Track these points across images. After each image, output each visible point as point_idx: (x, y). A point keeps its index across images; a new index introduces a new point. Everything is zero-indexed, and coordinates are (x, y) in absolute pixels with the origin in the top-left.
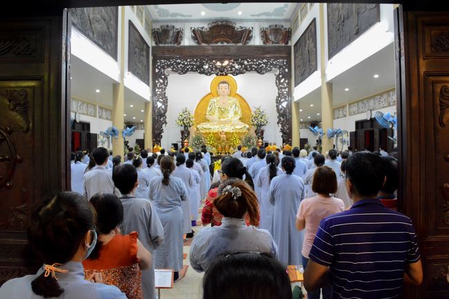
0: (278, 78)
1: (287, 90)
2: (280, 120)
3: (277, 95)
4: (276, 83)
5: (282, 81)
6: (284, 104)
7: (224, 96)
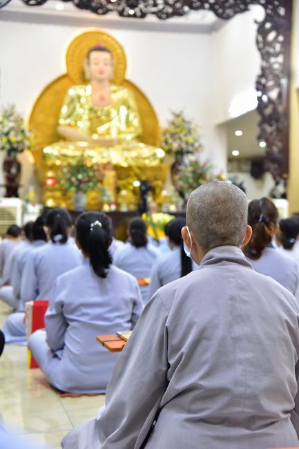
0: (262, 31)
1: (280, 59)
2: (263, 130)
3: (259, 72)
4: (258, 42)
5: (271, 36)
6: (274, 94)
7: (100, 81)
